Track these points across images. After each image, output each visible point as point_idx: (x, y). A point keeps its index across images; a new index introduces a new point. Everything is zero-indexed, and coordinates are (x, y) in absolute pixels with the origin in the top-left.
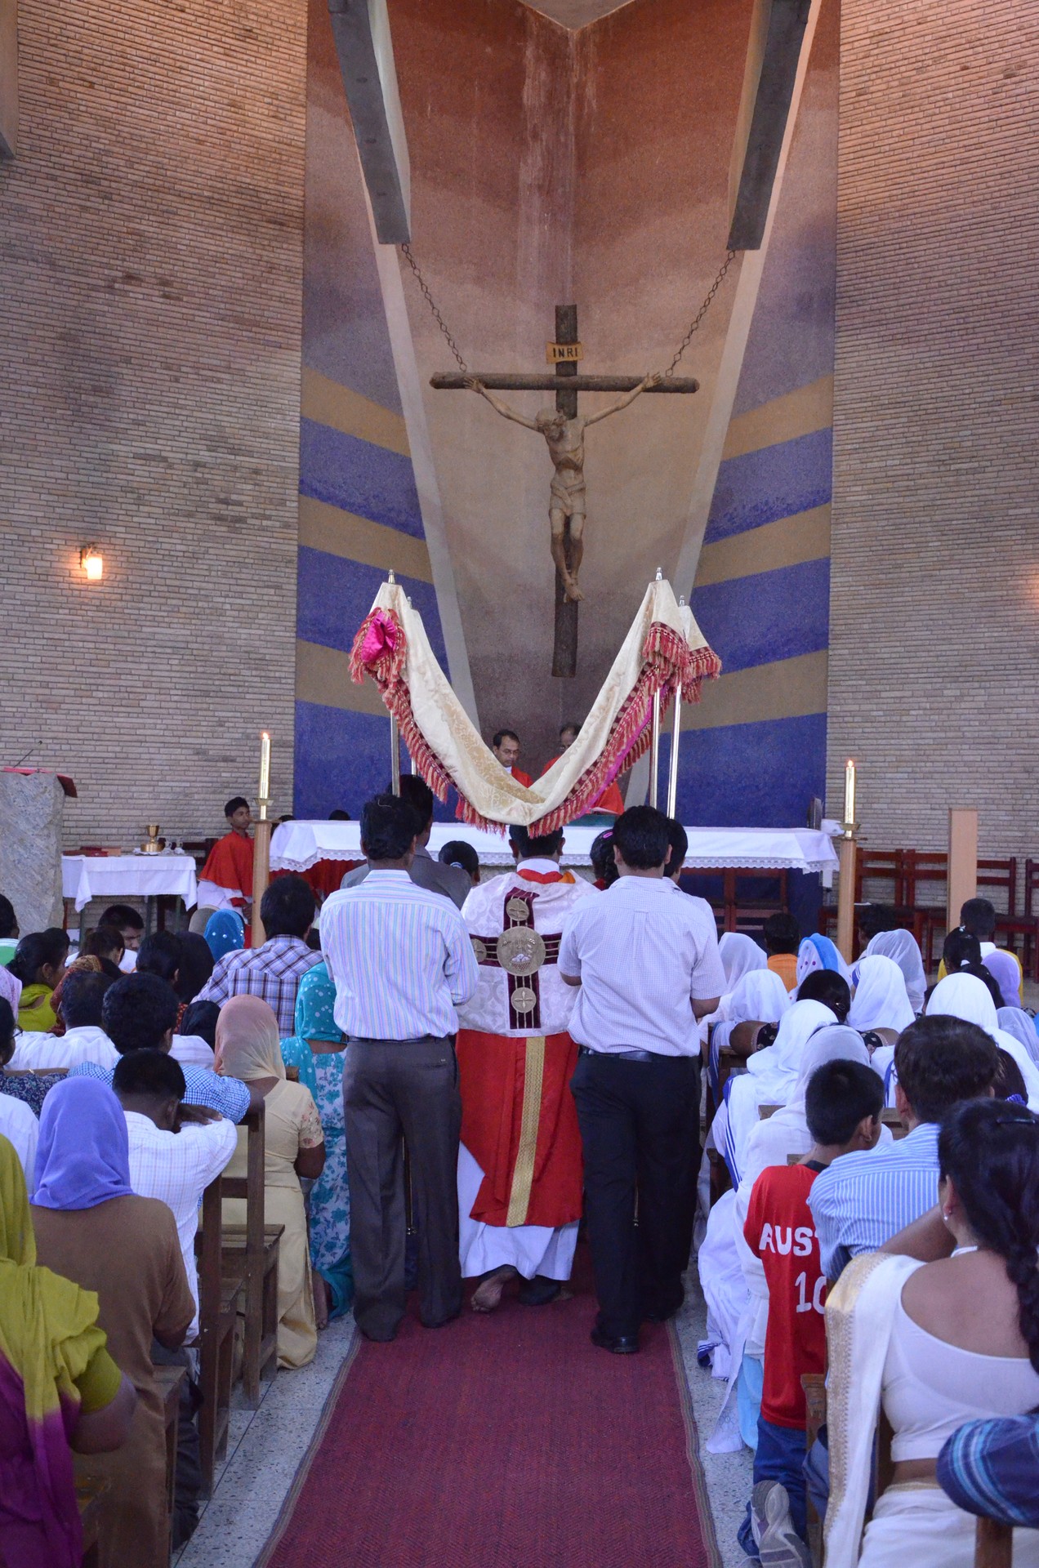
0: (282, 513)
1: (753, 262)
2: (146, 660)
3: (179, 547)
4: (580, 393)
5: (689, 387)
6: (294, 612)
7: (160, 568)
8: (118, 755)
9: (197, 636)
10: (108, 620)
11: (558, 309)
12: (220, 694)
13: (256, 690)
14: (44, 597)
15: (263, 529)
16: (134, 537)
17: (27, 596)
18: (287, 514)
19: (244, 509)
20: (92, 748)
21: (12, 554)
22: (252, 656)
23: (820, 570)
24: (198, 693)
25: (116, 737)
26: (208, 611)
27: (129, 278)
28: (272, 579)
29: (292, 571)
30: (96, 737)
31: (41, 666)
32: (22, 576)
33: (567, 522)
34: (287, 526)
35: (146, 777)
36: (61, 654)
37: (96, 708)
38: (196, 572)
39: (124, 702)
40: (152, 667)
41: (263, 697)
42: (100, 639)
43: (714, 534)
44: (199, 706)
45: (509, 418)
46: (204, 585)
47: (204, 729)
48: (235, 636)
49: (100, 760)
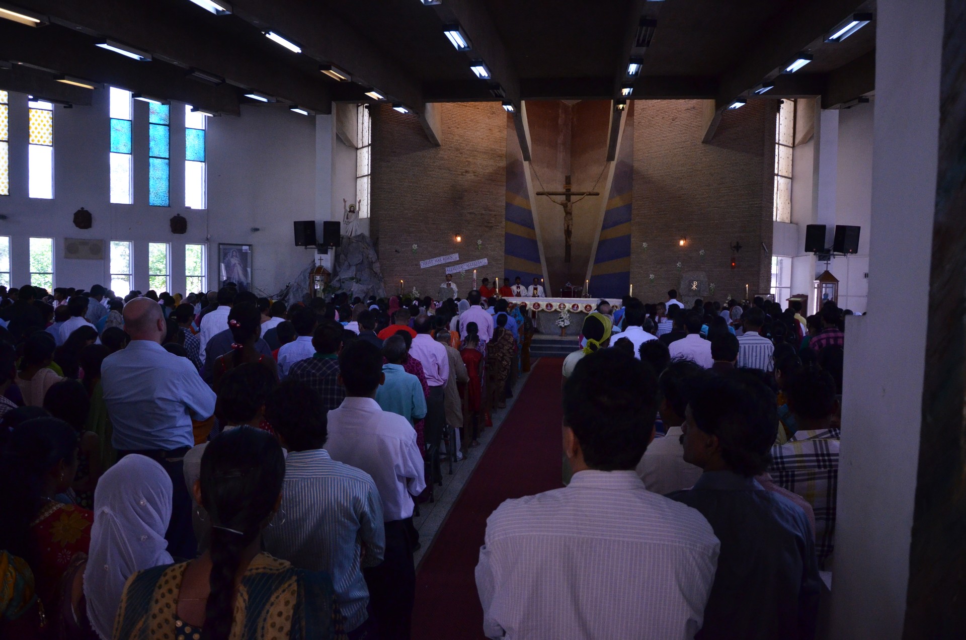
1: (613, 164)
3: (478, 234)
4: (571, 196)
5: (597, 194)
6: (504, 248)
11: (566, 176)
12: (487, 267)
13: (495, 266)
14: (448, 246)
15: (497, 229)
16: (467, 231)
17: (444, 246)
18: (503, 225)
19: (493, 224)
21: (441, 236)
23: (629, 237)
26: (484, 248)
27: (467, 172)
28: (499, 240)
29: (504, 238)
32: (443, 241)
33: (568, 226)
34: (502, 228)
41: (497, 268)
43: (604, 228)
45: (554, 202)
48: (491, 254)
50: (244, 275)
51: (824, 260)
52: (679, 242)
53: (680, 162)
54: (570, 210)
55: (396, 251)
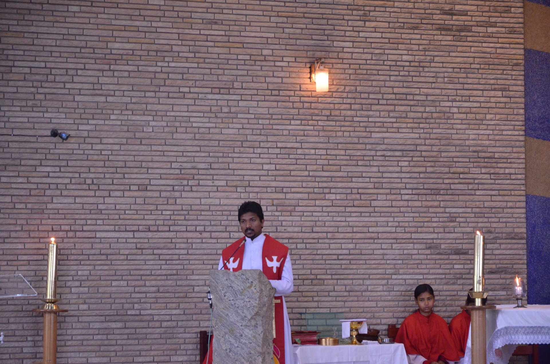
0: (507, 20)
2: (376, 163)
3: (405, 58)
6: (522, 111)
7: (388, 78)
8: (352, 252)
9: (425, 139)
10: (338, 129)
12: (450, 192)
13: (486, 187)
14: (276, 111)
16: (361, 50)
17: (261, 110)
18: (512, 20)
19: (469, 18)
20: (327, 246)
21: (245, 72)
22: (480, 154)
24: (429, 192)
25: (350, 235)
26: (435, 115)
28: (499, 82)
29: (519, 73)
30: (329, 235)
31: (275, 173)
32: (255, 92)
34: (512, 31)
35: (379, 271)
36: (294, 161)
37: (329, 209)
38: (422, 79)
39: (356, 203)
40: (382, 169)
41: (494, 193)
42: (332, 146)
44: (430, 204)
46: (431, 91)
47: (435, 225)
48: (463, 137)
49: (335, 257)
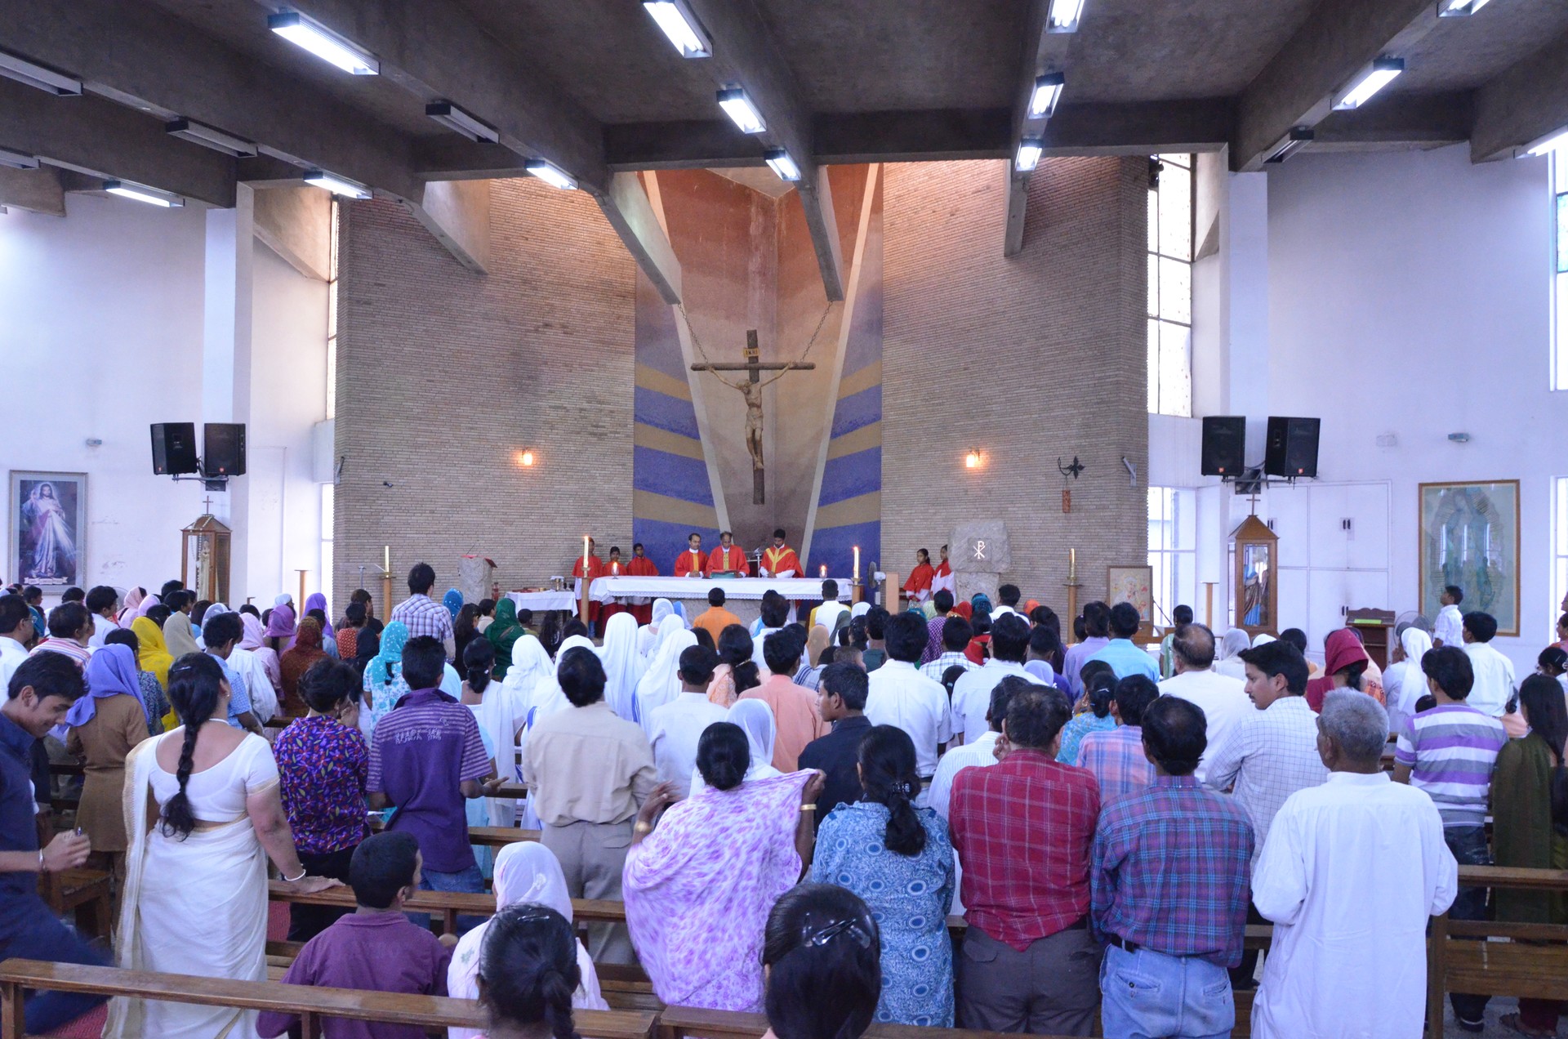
0: (626, 430)
2: (556, 501)
3: (573, 448)
4: (760, 371)
5: (811, 367)
6: (632, 476)
7: (563, 458)
8: (542, 545)
9: (582, 489)
10: (537, 483)
11: (748, 332)
12: (594, 515)
13: (613, 513)
14: (504, 473)
15: (617, 438)
16: (550, 444)
17: (497, 473)
19: (606, 429)
20: (529, 542)
21: (488, 454)
22: (610, 497)
23: (877, 453)
24: (583, 515)
25: (541, 537)
26: (588, 477)
27: (546, 325)
28: (621, 461)
30: (531, 537)
31: (503, 505)
32: (493, 464)
33: (754, 432)
34: (628, 436)
36: (513, 499)
37: (531, 524)
38: (581, 459)
39: (545, 521)
40: (559, 504)
41: (616, 516)
42: (533, 492)
43: (834, 435)
44: (584, 521)
45: (726, 383)
46: (586, 465)
48: (602, 488)
49: (533, 548)
50: (67, 533)
51: (1248, 493)
52: (964, 460)
53: (967, 299)
54: (756, 398)
55: (385, 484)
